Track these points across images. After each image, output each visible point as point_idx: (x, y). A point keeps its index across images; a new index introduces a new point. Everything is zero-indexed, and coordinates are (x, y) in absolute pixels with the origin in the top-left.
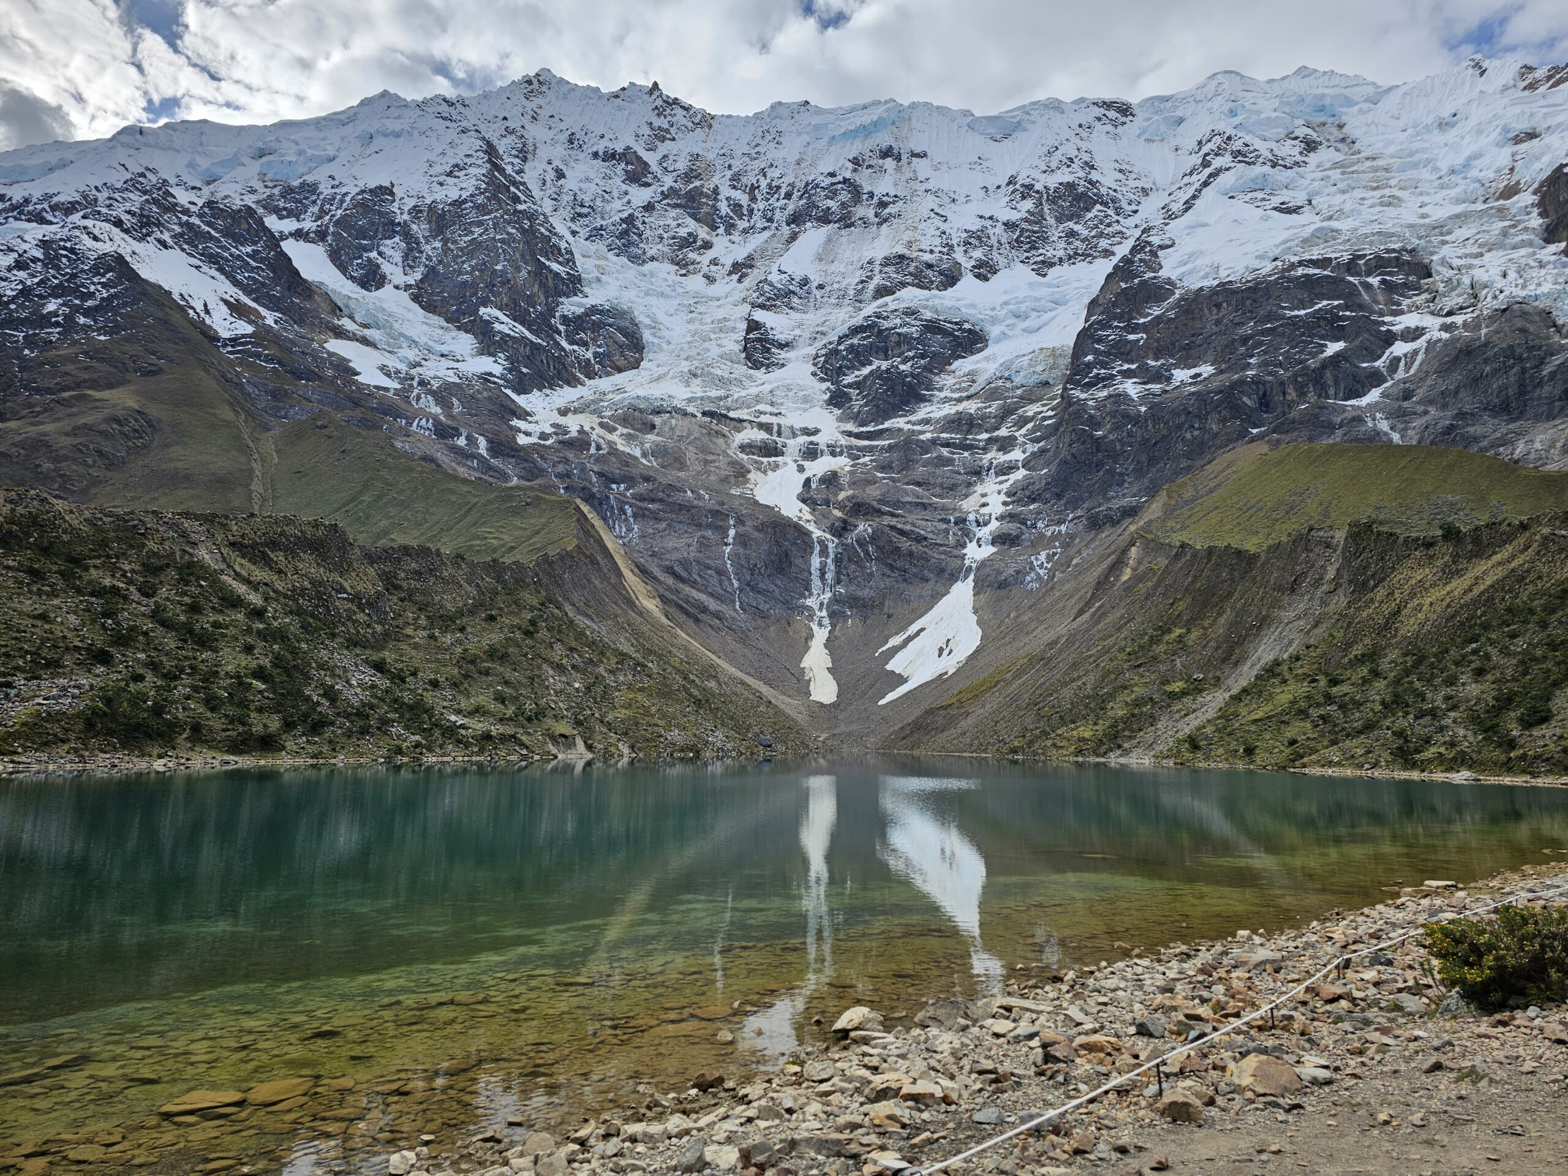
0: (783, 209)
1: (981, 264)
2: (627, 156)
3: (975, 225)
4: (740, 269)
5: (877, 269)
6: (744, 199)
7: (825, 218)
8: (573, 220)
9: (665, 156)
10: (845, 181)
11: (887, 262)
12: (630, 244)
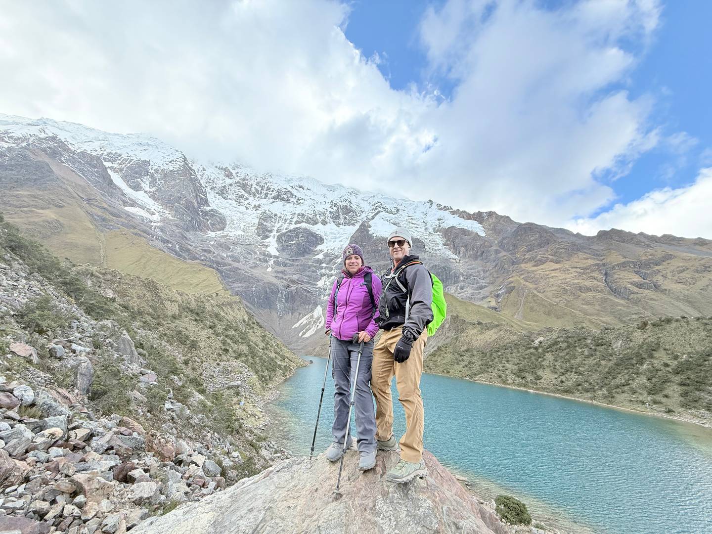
0: (271, 194)
1: (323, 220)
2: (226, 169)
3: (323, 210)
4: (257, 207)
5: (296, 216)
6: (260, 189)
7: (283, 200)
8: (206, 183)
9: (237, 173)
10: (289, 191)
11: (299, 215)
12: (223, 193)
